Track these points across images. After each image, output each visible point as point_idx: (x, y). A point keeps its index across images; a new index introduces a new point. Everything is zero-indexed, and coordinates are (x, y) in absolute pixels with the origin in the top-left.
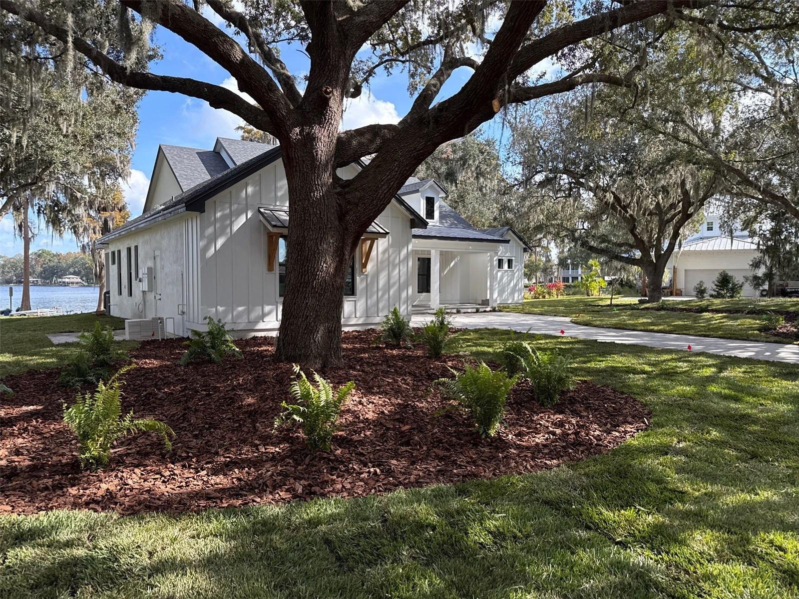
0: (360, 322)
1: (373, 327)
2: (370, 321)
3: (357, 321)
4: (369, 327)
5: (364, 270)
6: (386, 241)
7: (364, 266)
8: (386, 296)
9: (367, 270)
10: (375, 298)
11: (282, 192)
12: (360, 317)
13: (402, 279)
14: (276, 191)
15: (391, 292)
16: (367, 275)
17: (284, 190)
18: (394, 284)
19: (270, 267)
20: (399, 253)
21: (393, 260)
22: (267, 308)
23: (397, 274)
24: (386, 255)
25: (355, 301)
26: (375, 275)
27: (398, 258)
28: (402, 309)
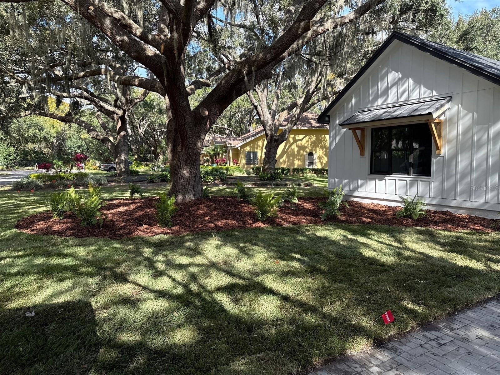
0: (434, 202)
1: (449, 210)
2: (446, 203)
3: (431, 201)
4: (445, 209)
5: (437, 152)
6: (470, 118)
7: (438, 148)
8: (468, 180)
9: (442, 152)
10: (452, 180)
11: (372, 97)
12: (434, 198)
13: (491, 161)
14: (368, 97)
15: (474, 176)
16: (443, 156)
17: (373, 95)
18: (479, 166)
19: (362, 153)
20: (488, 129)
21: (479, 140)
22: (360, 182)
23: (484, 155)
24: (470, 134)
25: (430, 182)
26: (455, 156)
27: (486, 136)
28: (489, 196)
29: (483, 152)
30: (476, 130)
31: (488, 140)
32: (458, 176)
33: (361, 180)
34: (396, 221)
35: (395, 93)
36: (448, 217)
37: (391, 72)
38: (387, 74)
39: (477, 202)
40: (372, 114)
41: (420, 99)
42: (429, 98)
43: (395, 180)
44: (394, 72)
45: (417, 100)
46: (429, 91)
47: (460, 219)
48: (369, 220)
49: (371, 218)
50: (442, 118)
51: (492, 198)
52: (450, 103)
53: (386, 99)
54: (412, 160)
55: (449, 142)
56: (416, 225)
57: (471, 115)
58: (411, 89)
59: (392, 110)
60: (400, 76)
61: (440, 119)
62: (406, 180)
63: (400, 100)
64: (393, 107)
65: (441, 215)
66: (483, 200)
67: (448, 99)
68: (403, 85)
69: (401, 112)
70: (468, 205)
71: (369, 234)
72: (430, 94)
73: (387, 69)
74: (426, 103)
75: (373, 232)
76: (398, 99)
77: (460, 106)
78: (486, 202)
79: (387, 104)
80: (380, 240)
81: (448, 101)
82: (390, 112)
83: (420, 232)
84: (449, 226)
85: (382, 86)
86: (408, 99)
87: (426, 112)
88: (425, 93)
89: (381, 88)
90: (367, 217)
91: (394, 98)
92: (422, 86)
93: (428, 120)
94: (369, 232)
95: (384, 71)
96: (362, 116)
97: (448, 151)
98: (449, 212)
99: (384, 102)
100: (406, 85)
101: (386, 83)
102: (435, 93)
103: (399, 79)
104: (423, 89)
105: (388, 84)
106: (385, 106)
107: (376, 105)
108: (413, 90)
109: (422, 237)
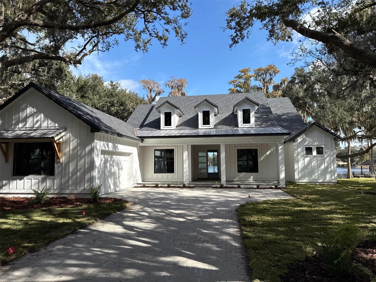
0: (56, 192)
1: (65, 196)
2: (63, 191)
3: (54, 191)
4: (63, 196)
5: (58, 160)
6: (76, 142)
7: (58, 158)
8: (75, 177)
9: (61, 160)
10: (67, 178)
11: (15, 122)
12: (56, 189)
13: (86, 166)
14: (12, 121)
15: (78, 174)
16: (61, 163)
17: (16, 120)
18: (80, 169)
19: (7, 160)
20: (85, 149)
21: (81, 154)
22: (4, 182)
23: (83, 163)
24: (76, 151)
25: (54, 179)
26: (68, 164)
27: (84, 152)
28: (86, 185)
29: (83, 161)
30: (79, 148)
31: (85, 154)
32: (70, 175)
33: (5, 180)
34: (30, 207)
35: (32, 121)
36: (64, 200)
37: (29, 107)
38: (26, 108)
39: (80, 189)
40: (14, 134)
41: (48, 127)
42: (54, 128)
43: (31, 179)
44: (31, 107)
45: (46, 128)
46: (53, 123)
47: (70, 200)
48: (9, 208)
49: (12, 207)
50: (61, 140)
51: (87, 186)
52: (65, 132)
53: (25, 125)
54: (42, 165)
55: (65, 154)
56: (43, 207)
57: (76, 140)
58: (42, 120)
59: (29, 132)
60: (35, 111)
61: (60, 140)
62: (39, 179)
63: (35, 126)
64: (30, 130)
65: (60, 200)
66: (83, 188)
67: (64, 129)
68: (37, 117)
69: (35, 134)
70: (75, 192)
71: (8, 217)
72: (54, 125)
73: (26, 105)
74: (52, 130)
75: (11, 215)
76: (34, 125)
77: (71, 134)
78: (84, 189)
79: (26, 128)
80: (15, 219)
81: (64, 131)
82: (28, 134)
83: (44, 211)
84: (63, 205)
85: (22, 115)
86: (40, 126)
87: (51, 136)
88: (51, 124)
89: (21, 116)
90: (8, 207)
91: (31, 124)
92: (49, 120)
93: (52, 141)
94: (8, 215)
95: (24, 106)
96: (6, 134)
97: (64, 160)
98: (65, 197)
99: (24, 126)
100: (39, 117)
101: (26, 114)
102: (56, 125)
103: (34, 113)
104: (50, 122)
105: (27, 114)
106: (24, 129)
107: (18, 127)
108: (43, 121)
109: (44, 213)
